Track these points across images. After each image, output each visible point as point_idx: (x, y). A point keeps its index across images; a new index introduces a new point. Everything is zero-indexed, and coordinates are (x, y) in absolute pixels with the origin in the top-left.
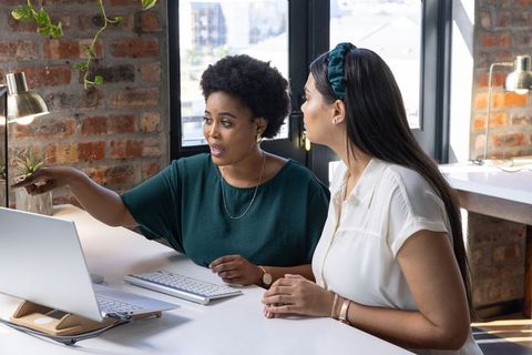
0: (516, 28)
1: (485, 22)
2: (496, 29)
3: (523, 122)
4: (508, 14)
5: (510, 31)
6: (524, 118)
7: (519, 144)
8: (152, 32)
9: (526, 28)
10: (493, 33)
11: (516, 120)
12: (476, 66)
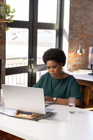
0: (76, 39)
1: (71, 37)
2: (73, 39)
3: (77, 61)
4: (75, 35)
5: (75, 39)
6: (77, 60)
7: (76, 66)
8: (2, 38)
9: (78, 39)
10: (72, 39)
11: (76, 61)
12: (69, 48)
